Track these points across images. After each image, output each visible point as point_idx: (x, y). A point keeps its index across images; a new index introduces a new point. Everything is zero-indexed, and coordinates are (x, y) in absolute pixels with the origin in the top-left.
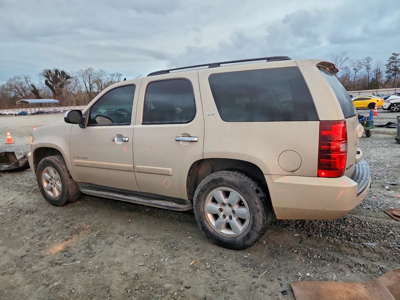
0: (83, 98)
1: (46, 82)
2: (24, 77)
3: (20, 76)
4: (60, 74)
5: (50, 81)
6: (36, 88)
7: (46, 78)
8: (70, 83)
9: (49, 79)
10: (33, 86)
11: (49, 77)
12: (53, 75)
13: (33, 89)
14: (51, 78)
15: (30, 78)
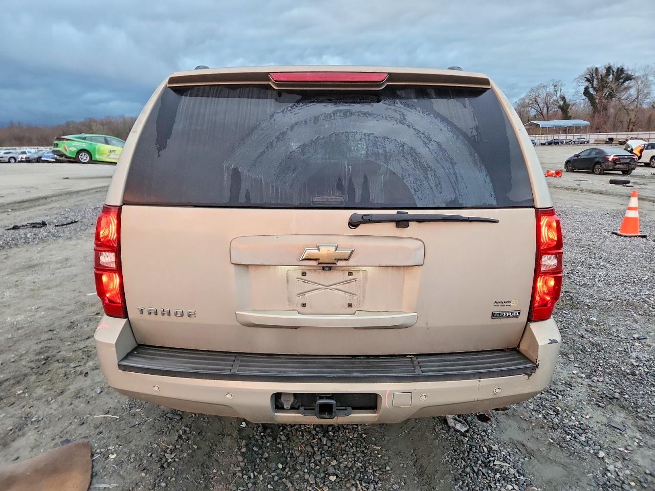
0: (648, 116)
1: (586, 89)
2: (553, 85)
3: (547, 82)
4: (613, 74)
5: (593, 87)
6: (567, 101)
7: (587, 84)
8: (628, 88)
9: (592, 85)
10: (563, 98)
11: (593, 81)
12: (600, 77)
13: (562, 103)
14: (595, 83)
15: (561, 86)
